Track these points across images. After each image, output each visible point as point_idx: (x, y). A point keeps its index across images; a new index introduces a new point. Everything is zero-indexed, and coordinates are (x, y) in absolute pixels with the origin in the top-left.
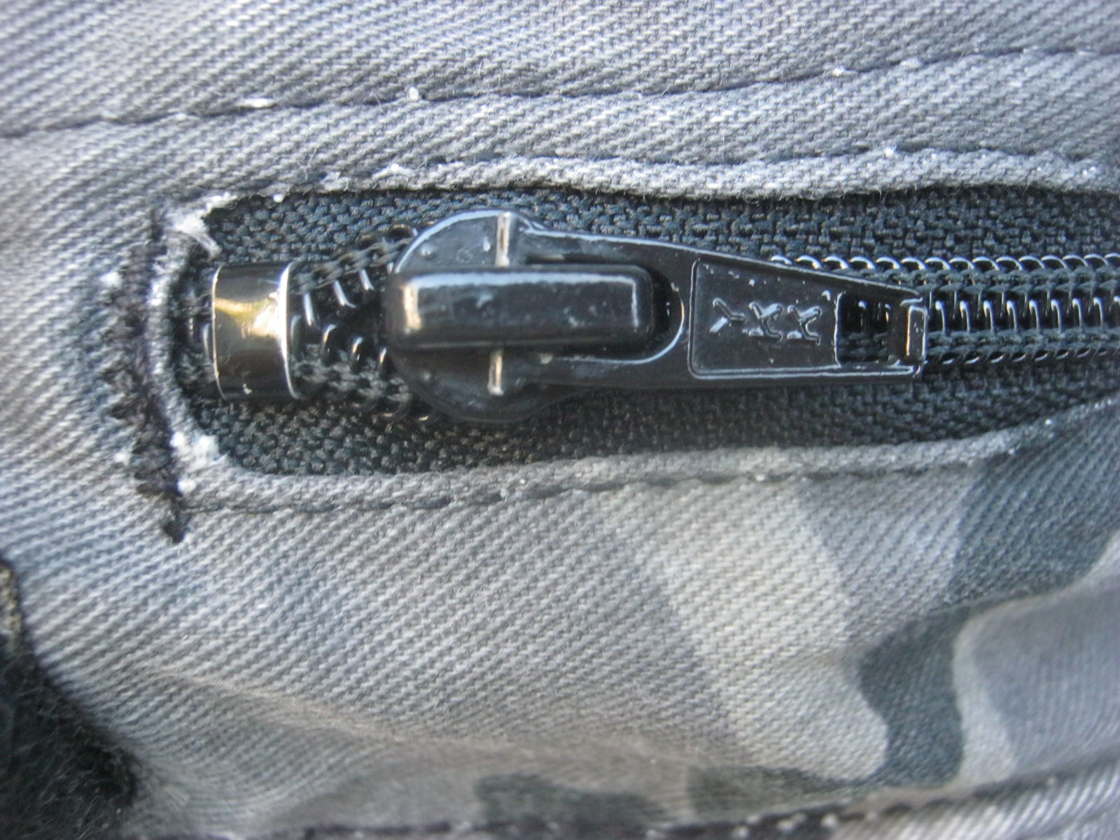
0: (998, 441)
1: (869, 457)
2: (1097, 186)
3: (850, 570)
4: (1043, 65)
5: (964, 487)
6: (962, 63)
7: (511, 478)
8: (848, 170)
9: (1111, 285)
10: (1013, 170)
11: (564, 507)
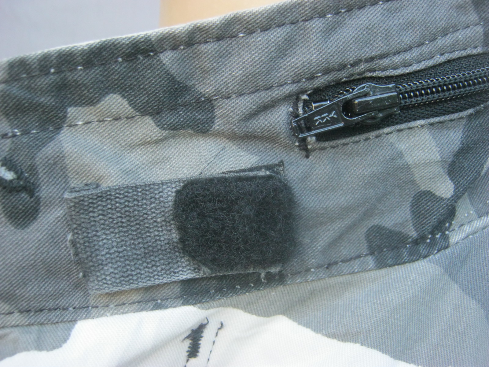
0: (470, 111)
1: (442, 118)
2: (482, 52)
3: (438, 143)
4: (464, 31)
5: (464, 122)
6: (449, 35)
7: (372, 134)
8: (431, 62)
9: (487, 74)
10: (463, 53)
11: (382, 138)
